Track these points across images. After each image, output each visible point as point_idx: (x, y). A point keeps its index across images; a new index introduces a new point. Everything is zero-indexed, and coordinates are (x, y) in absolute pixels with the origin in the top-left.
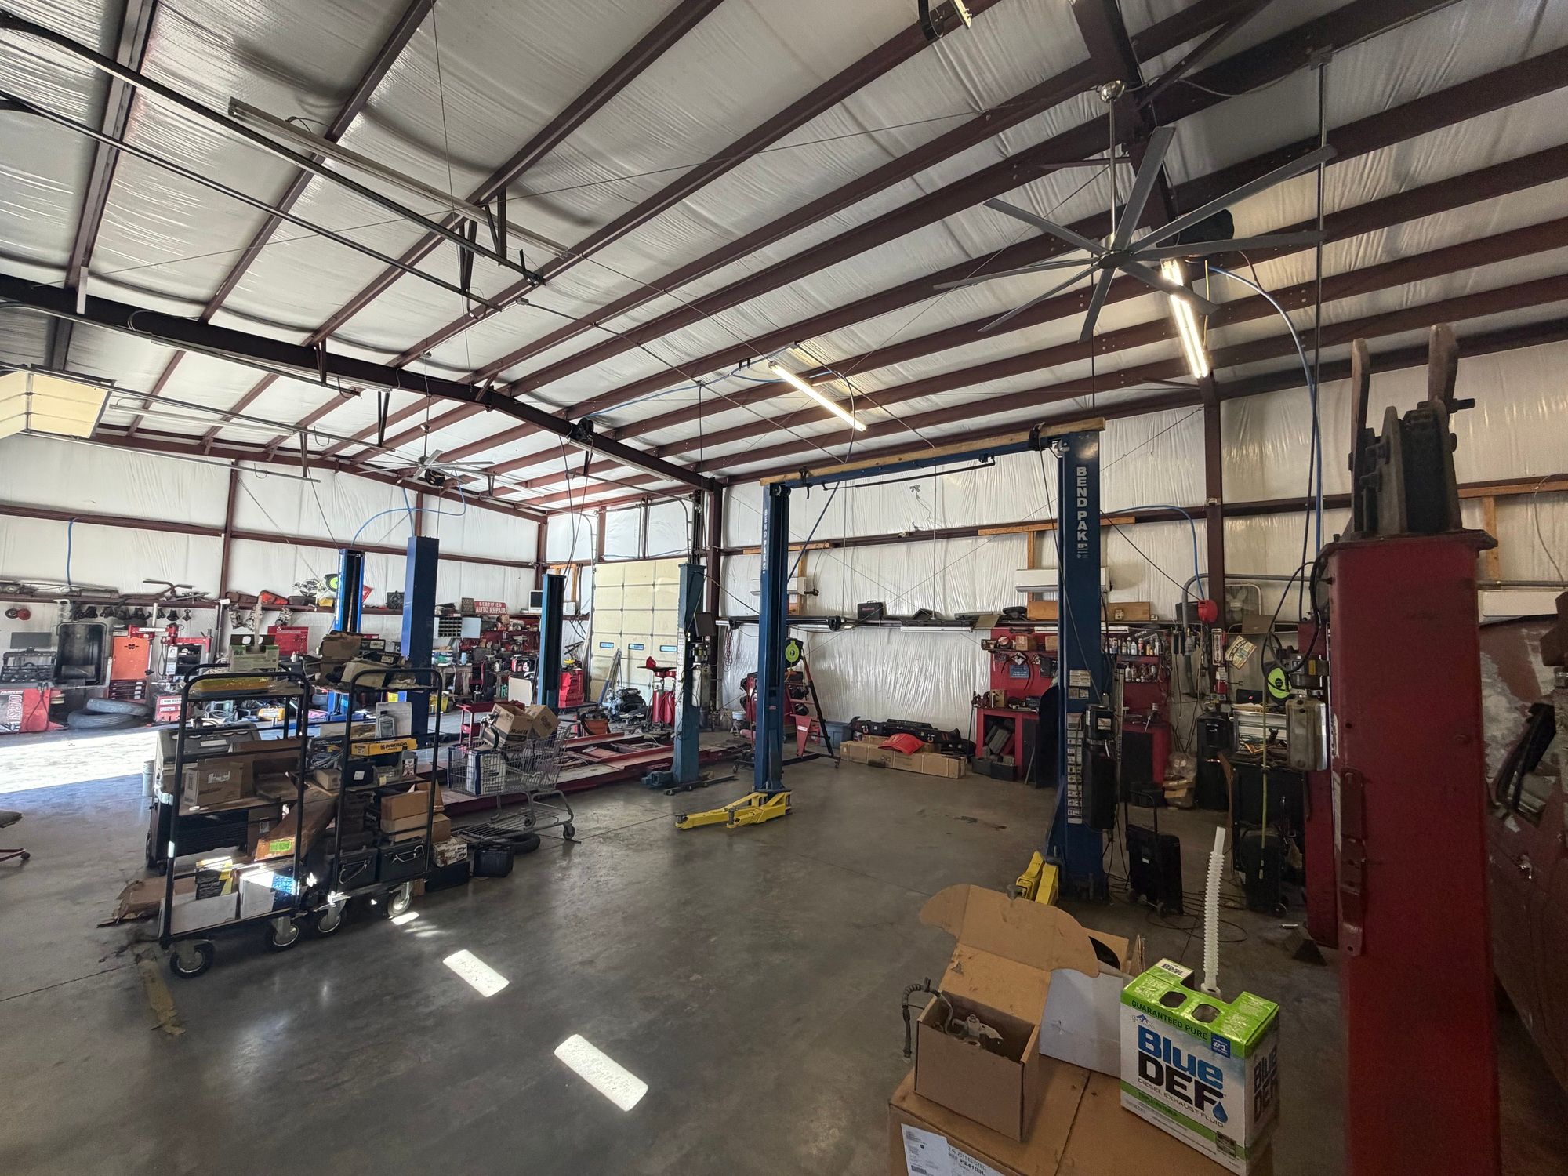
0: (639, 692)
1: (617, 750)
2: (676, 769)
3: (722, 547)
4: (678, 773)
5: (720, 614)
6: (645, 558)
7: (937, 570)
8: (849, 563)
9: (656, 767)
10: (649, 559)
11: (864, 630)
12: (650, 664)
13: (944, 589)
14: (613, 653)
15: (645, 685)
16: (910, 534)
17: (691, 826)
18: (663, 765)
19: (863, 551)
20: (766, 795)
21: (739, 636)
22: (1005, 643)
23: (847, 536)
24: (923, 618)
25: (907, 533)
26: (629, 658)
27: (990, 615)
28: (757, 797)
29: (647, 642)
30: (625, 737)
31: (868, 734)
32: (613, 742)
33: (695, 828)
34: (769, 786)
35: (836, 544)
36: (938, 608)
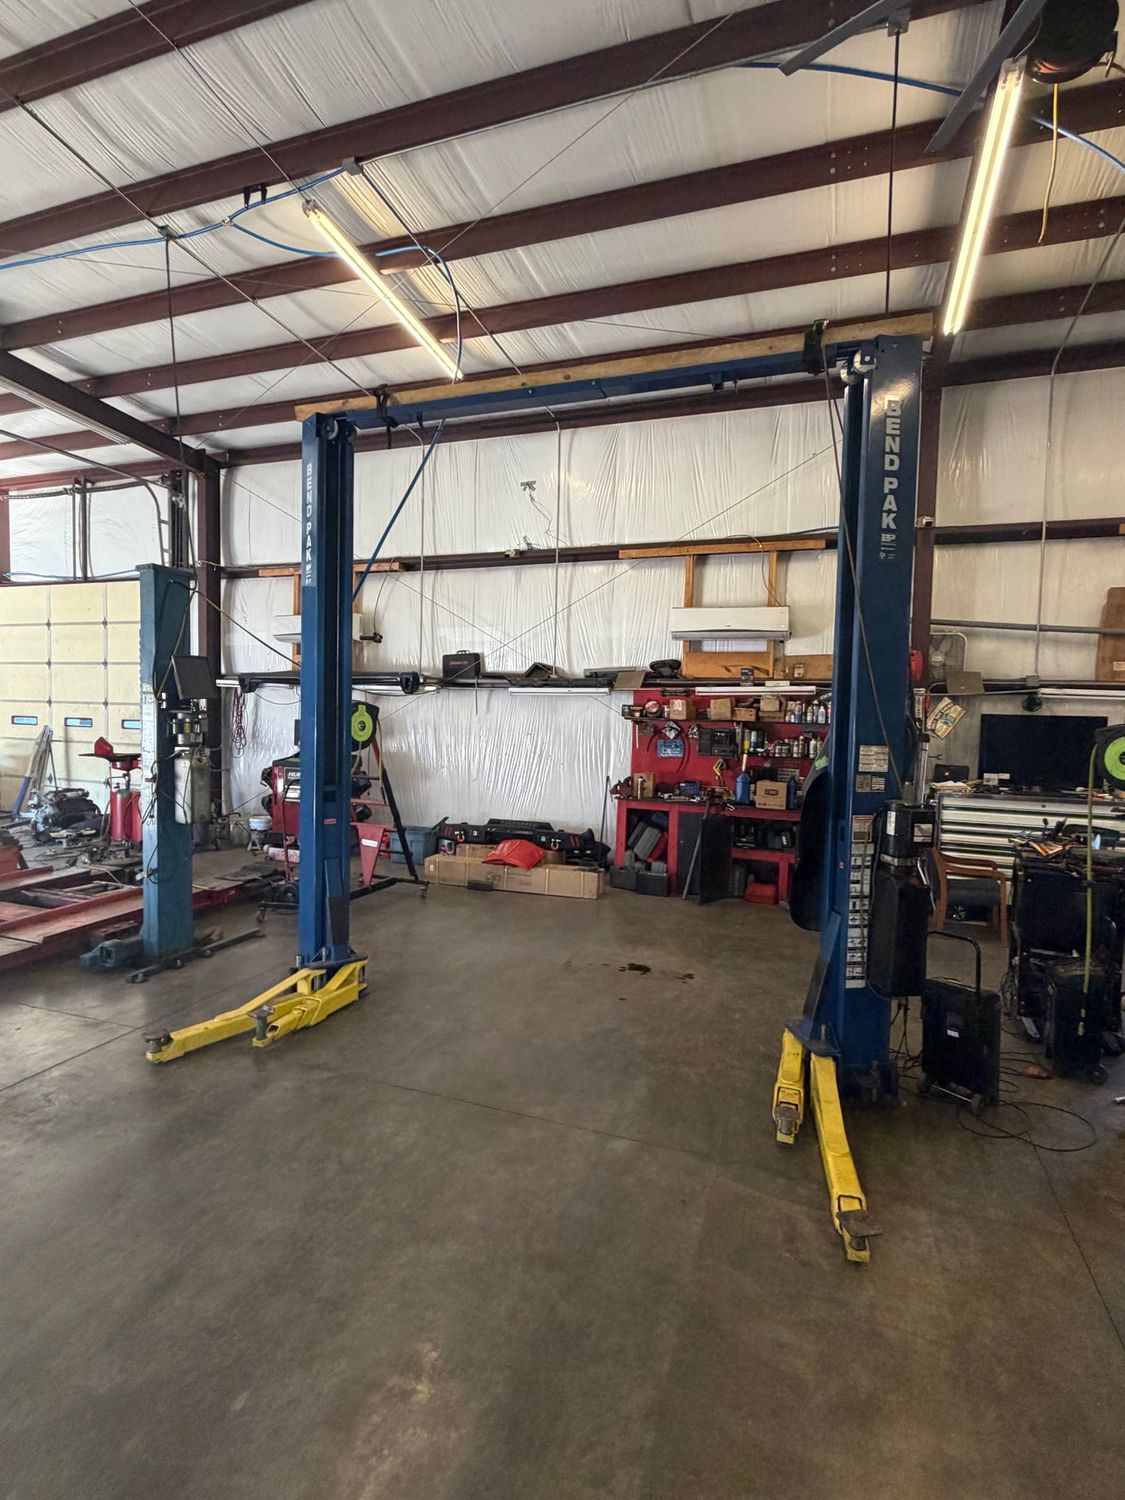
0: (87, 794)
1: (35, 903)
2: (150, 931)
3: (222, 564)
4: (154, 939)
5: (223, 671)
6: (86, 579)
7: (559, 609)
8: (428, 593)
9: (111, 930)
10: (94, 580)
11: (452, 693)
12: (103, 749)
13: (568, 637)
14: (36, 732)
15: (96, 782)
16: (520, 553)
17: (180, 1053)
18: (125, 926)
19: (450, 578)
20: (324, 971)
21: (256, 705)
22: (654, 710)
23: (426, 554)
24: (539, 675)
25: (515, 550)
26: (67, 741)
27: (630, 672)
28: (306, 978)
29: (98, 715)
30: (55, 875)
31: (466, 842)
32: (28, 888)
33: (188, 1055)
34: (328, 957)
35: (409, 565)
36: (562, 664)
